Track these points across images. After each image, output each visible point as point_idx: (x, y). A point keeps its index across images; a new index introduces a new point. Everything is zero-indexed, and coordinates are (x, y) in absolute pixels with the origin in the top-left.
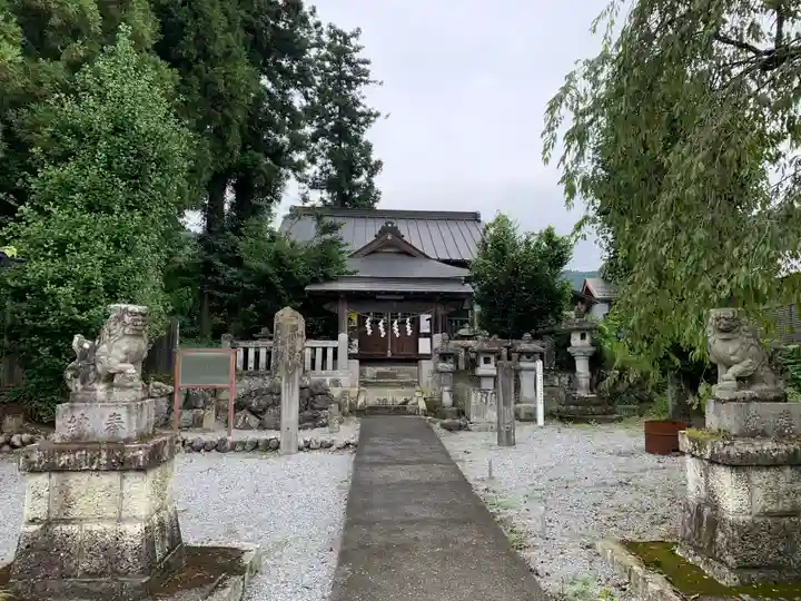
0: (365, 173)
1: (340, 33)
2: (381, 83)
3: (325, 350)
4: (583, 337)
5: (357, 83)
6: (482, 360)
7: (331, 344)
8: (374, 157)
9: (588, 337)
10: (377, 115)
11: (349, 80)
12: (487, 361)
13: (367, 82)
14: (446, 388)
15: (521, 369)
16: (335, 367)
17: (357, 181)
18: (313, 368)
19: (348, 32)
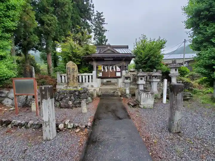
0: (105, 42)
1: (99, 13)
2: (107, 24)
3: (89, 76)
4: (176, 70)
5: (103, 24)
6: (140, 79)
7: (90, 74)
8: (106, 38)
9: (177, 70)
10: (107, 30)
11: (101, 23)
12: (141, 79)
13: (104, 24)
14: (128, 88)
15: (153, 82)
16: (92, 82)
17: (103, 43)
18: (85, 82)
19: (100, 13)
